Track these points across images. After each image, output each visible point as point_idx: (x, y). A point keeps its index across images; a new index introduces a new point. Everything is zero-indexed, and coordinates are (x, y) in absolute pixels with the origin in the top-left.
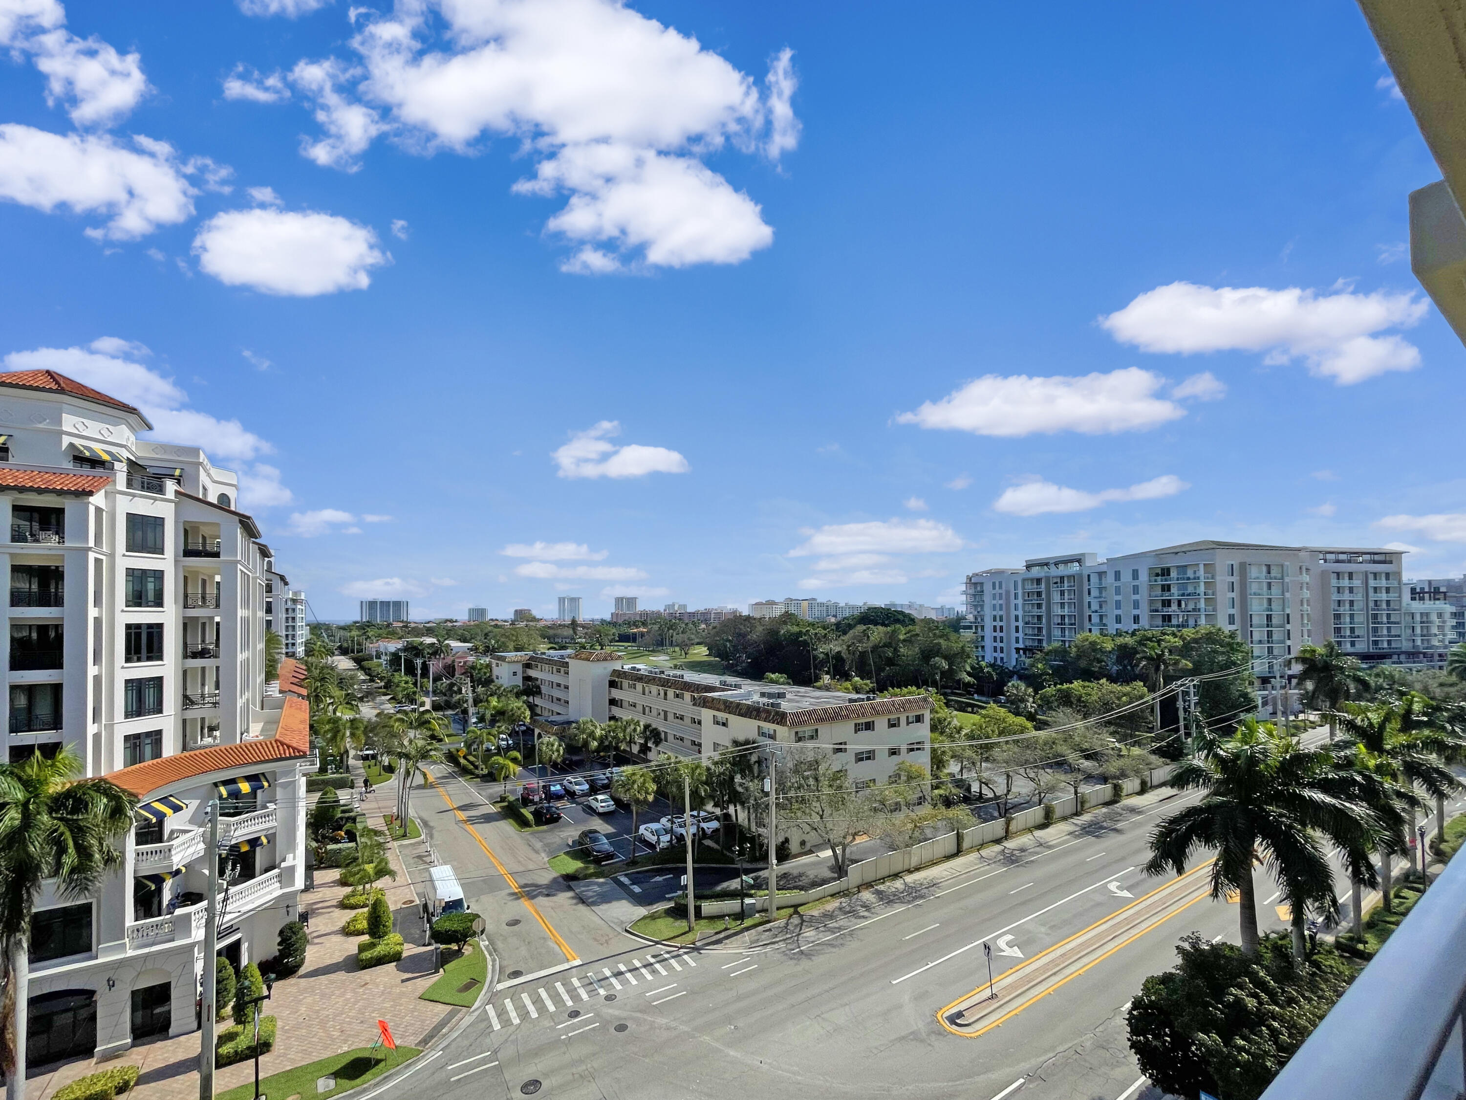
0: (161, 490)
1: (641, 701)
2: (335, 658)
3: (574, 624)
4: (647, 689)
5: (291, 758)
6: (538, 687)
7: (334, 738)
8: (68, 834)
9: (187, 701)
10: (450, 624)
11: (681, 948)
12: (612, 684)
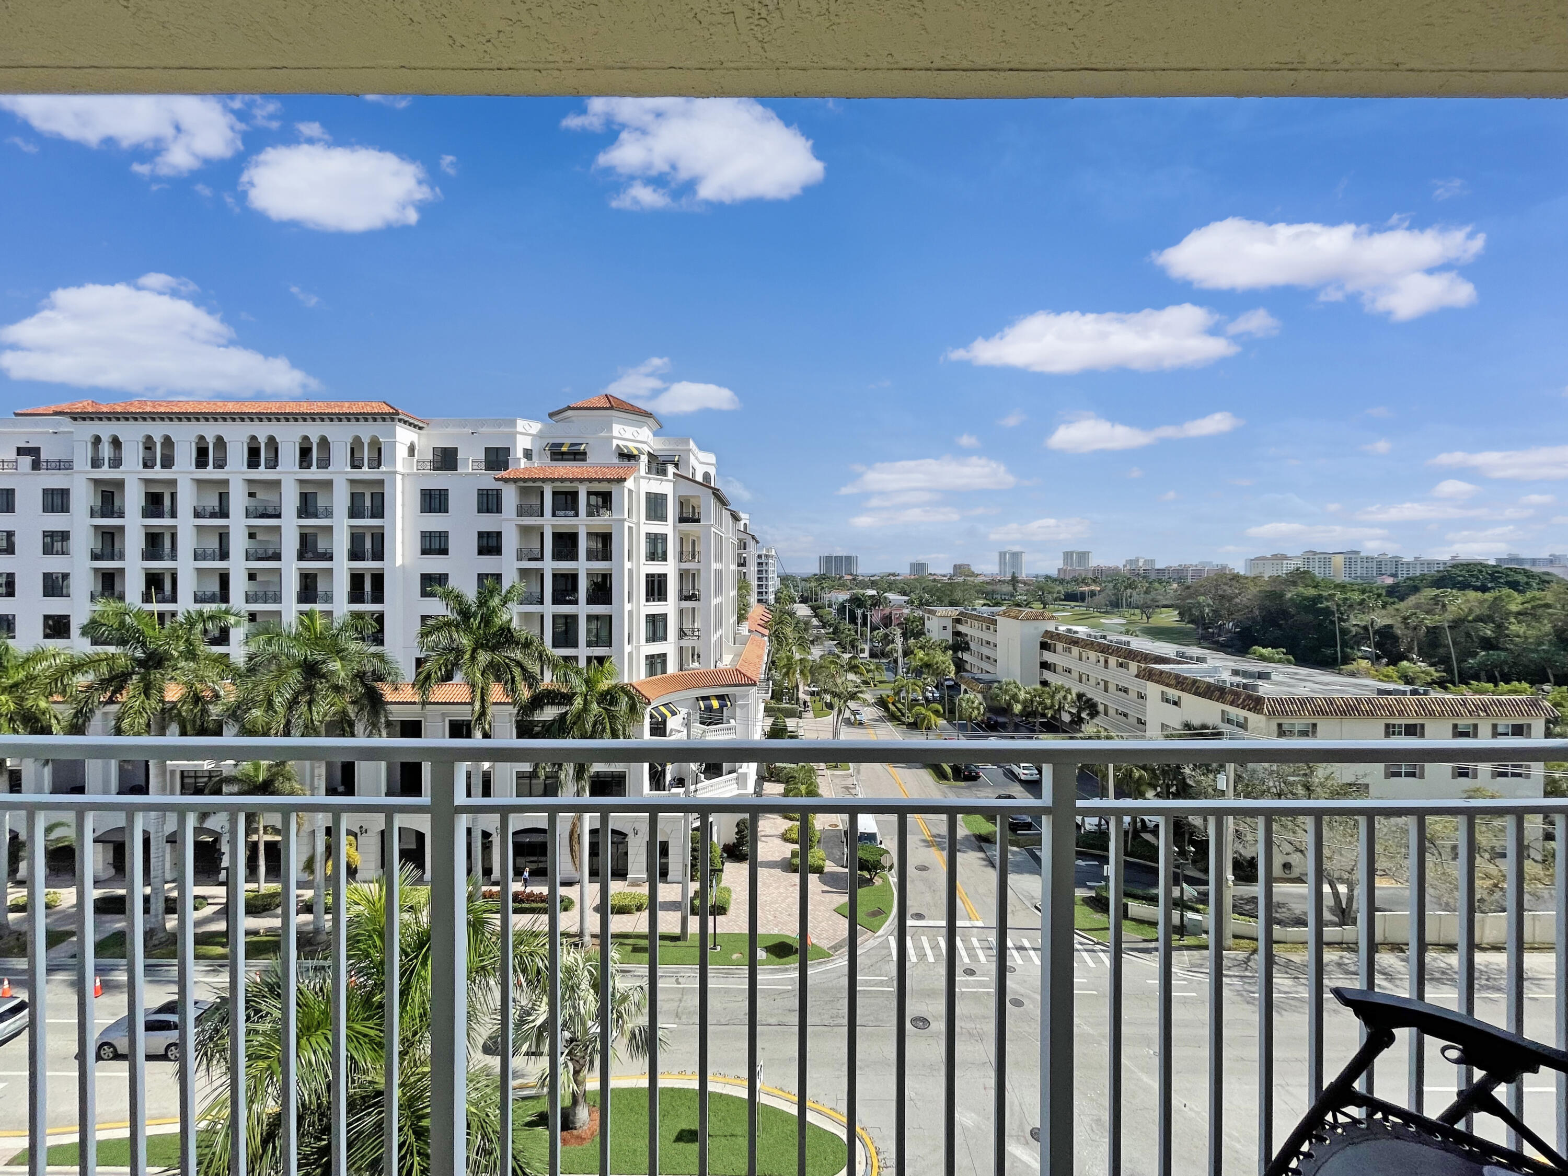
0: (664, 472)
1: (1077, 667)
2: (795, 605)
3: (1014, 581)
4: (1084, 654)
5: (746, 685)
6: (967, 643)
7: (787, 674)
8: (607, 720)
9: (682, 633)
10: (893, 578)
11: (1098, 944)
12: (1044, 646)
